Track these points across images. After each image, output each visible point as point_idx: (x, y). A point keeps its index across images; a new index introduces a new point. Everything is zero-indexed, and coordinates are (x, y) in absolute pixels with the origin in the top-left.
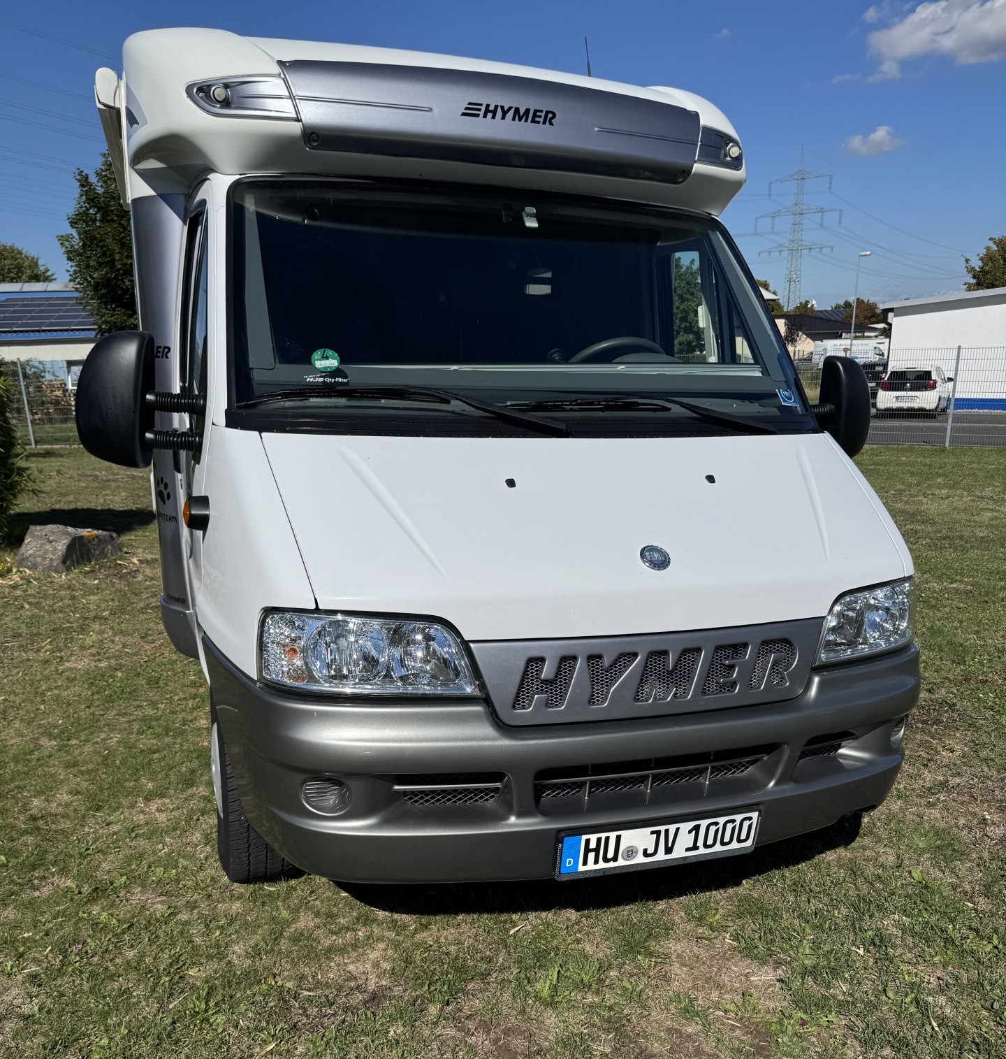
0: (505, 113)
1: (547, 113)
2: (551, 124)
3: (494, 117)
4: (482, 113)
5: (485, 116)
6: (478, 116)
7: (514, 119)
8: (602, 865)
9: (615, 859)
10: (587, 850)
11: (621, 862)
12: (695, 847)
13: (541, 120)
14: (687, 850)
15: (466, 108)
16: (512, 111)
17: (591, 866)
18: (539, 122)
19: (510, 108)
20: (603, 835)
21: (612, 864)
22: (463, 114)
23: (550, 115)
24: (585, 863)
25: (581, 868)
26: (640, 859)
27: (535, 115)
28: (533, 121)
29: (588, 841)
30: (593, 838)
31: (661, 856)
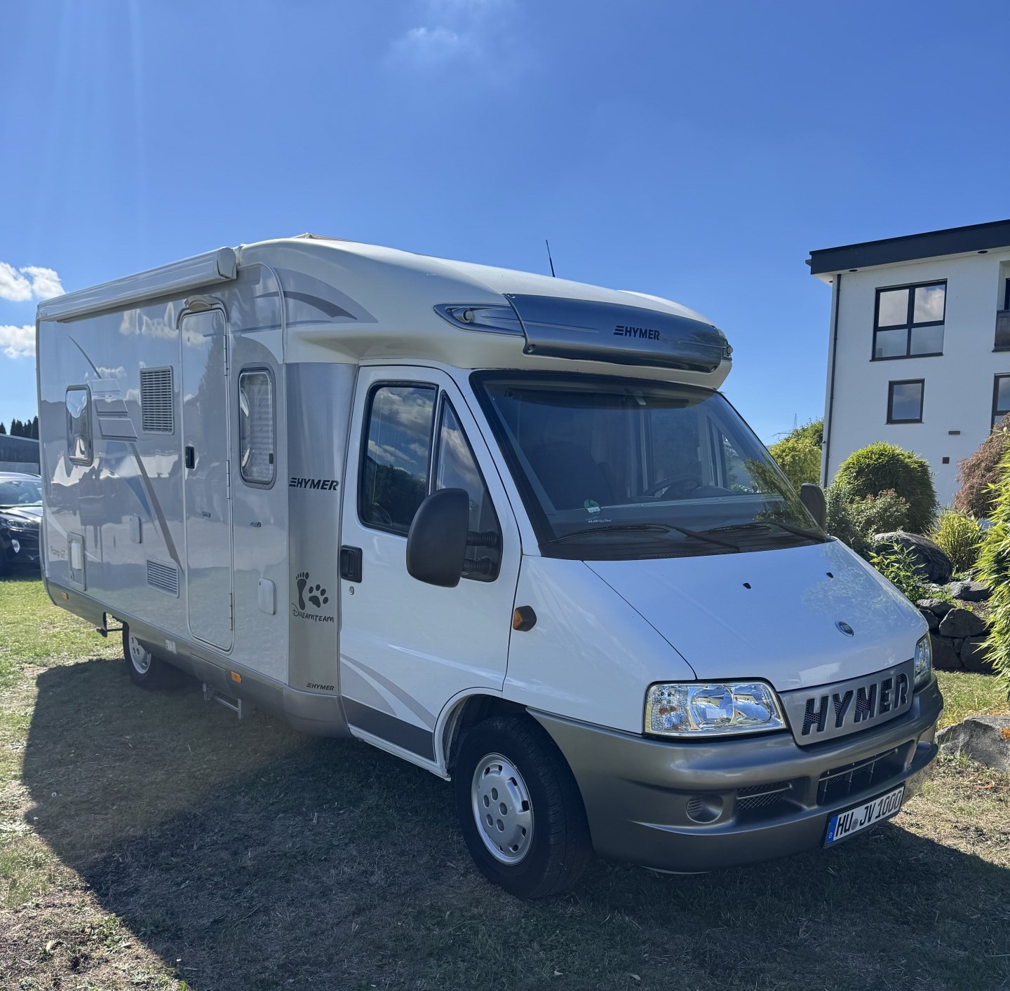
0: (635, 333)
1: (655, 331)
2: (658, 339)
3: (630, 335)
4: (624, 332)
5: (626, 335)
6: (622, 334)
7: (640, 337)
8: (844, 834)
9: (848, 830)
10: (839, 825)
11: (851, 831)
12: (879, 816)
13: (653, 336)
14: (877, 817)
15: (616, 330)
16: (639, 331)
17: (839, 836)
18: (652, 338)
19: (638, 329)
20: (846, 814)
21: (848, 833)
22: (615, 334)
23: (657, 334)
24: (837, 835)
25: (835, 839)
26: (858, 828)
27: (650, 334)
28: (650, 338)
29: (840, 818)
30: (842, 816)
31: (866, 824)
